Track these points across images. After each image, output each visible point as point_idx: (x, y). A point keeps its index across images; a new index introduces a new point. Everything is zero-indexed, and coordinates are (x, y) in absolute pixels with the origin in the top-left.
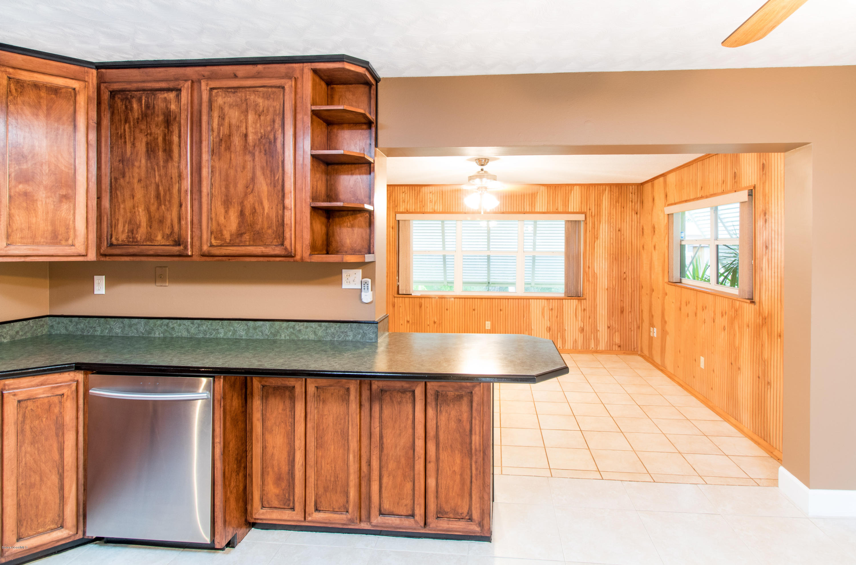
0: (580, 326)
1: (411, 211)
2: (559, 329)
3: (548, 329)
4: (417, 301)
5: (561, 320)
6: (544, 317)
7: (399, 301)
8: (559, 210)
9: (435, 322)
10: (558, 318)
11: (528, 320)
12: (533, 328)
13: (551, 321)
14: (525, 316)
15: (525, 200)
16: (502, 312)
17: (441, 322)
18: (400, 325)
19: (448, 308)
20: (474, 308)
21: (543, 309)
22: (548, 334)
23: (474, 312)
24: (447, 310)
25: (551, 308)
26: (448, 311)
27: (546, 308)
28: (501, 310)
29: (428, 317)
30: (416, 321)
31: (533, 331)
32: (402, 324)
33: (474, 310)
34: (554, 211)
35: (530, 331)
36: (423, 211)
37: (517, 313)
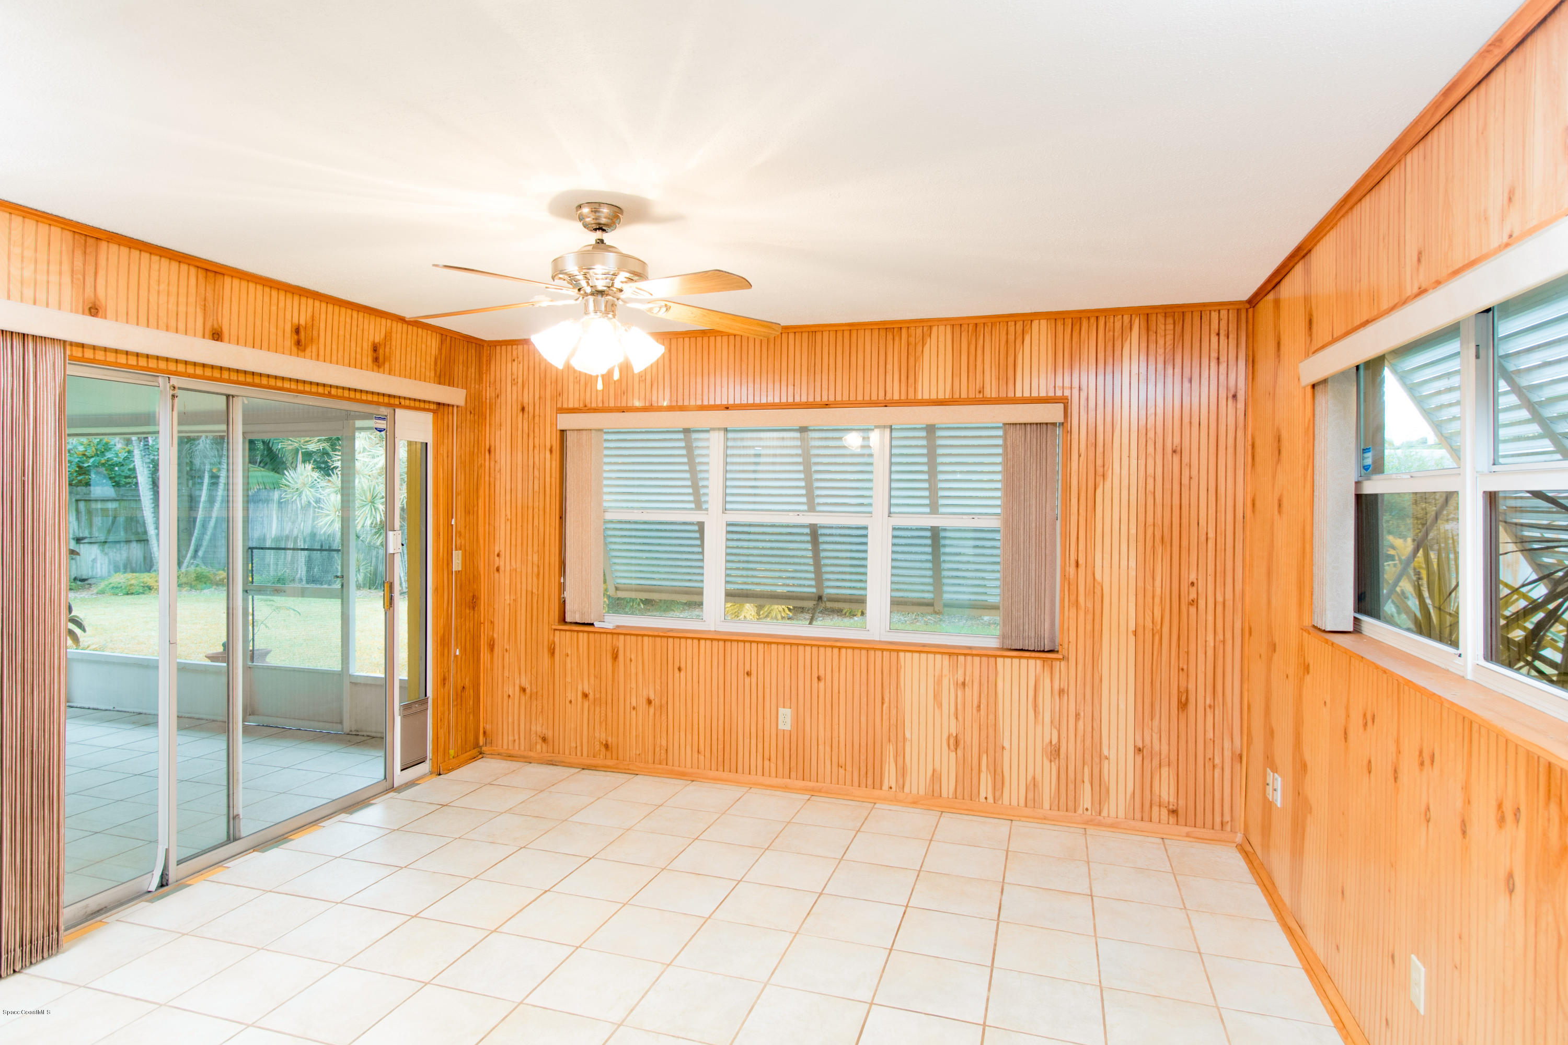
0: (1047, 740)
1: (594, 405)
2: (984, 745)
3: (952, 741)
4: (607, 640)
5: (991, 717)
6: (940, 706)
7: (564, 639)
8: (987, 394)
9: (649, 702)
10: (983, 712)
11: (894, 712)
12: (908, 735)
13: (960, 718)
14: (887, 700)
15: (889, 367)
16: (822, 684)
17: (664, 702)
18: (567, 702)
19: (683, 666)
20: (747, 668)
21: (939, 682)
22: (953, 755)
23: (747, 680)
24: (680, 669)
25: (961, 680)
26: (683, 673)
27: (945, 682)
28: (819, 678)
29: (634, 685)
30: (603, 695)
31: (908, 744)
32: (571, 702)
33: (749, 674)
34: (972, 395)
35: (900, 744)
36: (624, 404)
37: (864, 688)
